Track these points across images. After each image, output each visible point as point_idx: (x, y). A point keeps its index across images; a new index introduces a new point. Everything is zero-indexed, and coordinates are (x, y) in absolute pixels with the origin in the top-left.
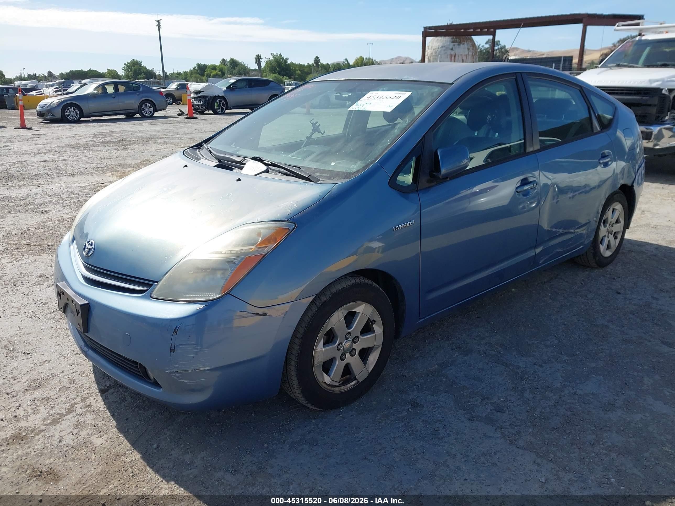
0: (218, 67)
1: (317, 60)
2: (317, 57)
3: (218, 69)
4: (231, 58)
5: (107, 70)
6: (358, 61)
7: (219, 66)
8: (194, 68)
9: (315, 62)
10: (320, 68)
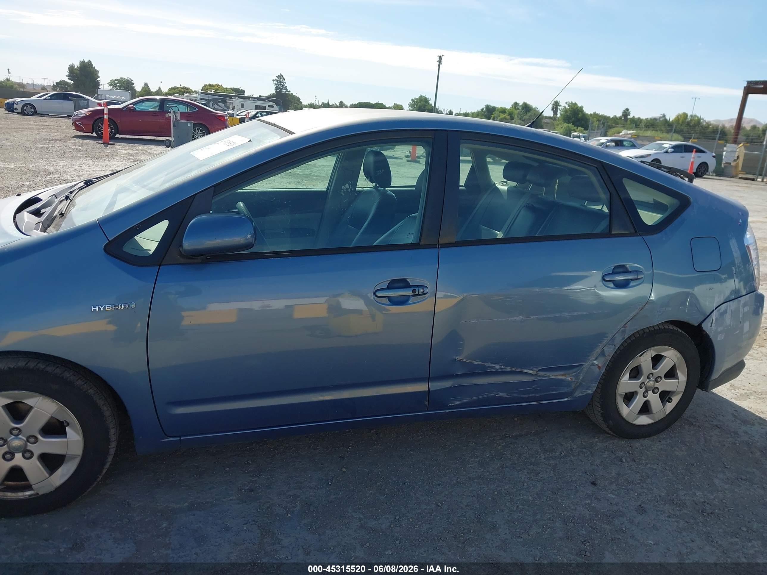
0: (508, 111)
1: (626, 113)
2: (627, 110)
3: (507, 112)
4: (524, 102)
5: (394, 105)
6: (679, 117)
7: (510, 109)
8: (482, 110)
9: (623, 115)
10: (629, 122)
